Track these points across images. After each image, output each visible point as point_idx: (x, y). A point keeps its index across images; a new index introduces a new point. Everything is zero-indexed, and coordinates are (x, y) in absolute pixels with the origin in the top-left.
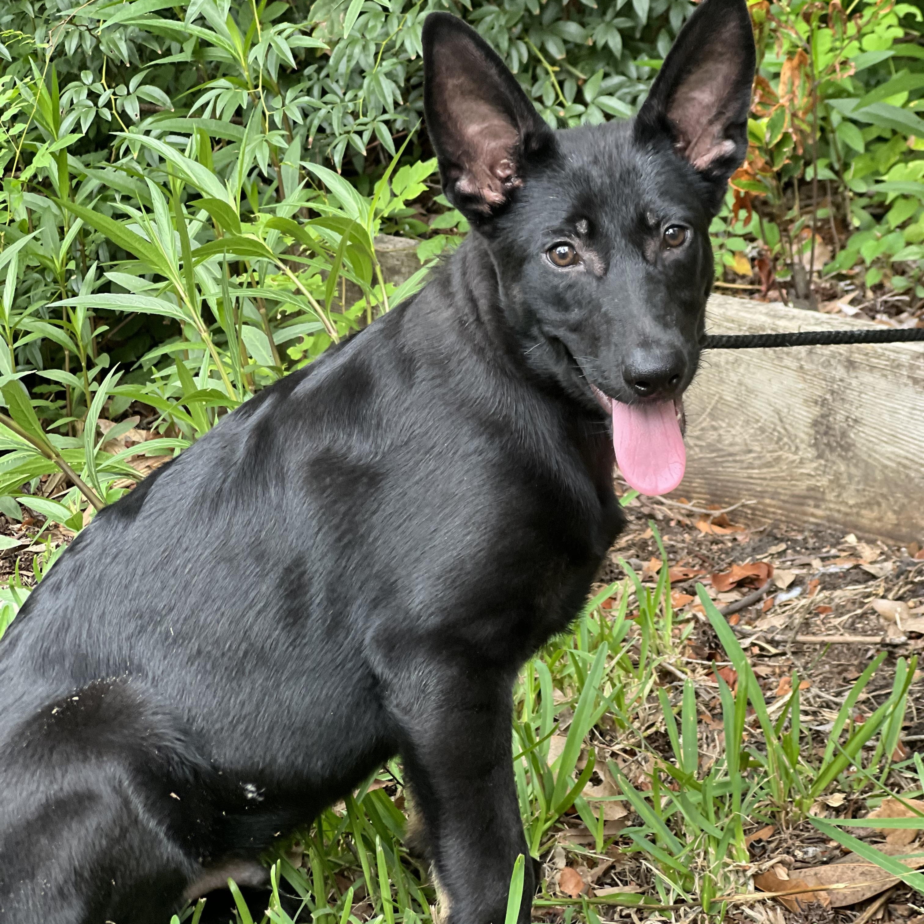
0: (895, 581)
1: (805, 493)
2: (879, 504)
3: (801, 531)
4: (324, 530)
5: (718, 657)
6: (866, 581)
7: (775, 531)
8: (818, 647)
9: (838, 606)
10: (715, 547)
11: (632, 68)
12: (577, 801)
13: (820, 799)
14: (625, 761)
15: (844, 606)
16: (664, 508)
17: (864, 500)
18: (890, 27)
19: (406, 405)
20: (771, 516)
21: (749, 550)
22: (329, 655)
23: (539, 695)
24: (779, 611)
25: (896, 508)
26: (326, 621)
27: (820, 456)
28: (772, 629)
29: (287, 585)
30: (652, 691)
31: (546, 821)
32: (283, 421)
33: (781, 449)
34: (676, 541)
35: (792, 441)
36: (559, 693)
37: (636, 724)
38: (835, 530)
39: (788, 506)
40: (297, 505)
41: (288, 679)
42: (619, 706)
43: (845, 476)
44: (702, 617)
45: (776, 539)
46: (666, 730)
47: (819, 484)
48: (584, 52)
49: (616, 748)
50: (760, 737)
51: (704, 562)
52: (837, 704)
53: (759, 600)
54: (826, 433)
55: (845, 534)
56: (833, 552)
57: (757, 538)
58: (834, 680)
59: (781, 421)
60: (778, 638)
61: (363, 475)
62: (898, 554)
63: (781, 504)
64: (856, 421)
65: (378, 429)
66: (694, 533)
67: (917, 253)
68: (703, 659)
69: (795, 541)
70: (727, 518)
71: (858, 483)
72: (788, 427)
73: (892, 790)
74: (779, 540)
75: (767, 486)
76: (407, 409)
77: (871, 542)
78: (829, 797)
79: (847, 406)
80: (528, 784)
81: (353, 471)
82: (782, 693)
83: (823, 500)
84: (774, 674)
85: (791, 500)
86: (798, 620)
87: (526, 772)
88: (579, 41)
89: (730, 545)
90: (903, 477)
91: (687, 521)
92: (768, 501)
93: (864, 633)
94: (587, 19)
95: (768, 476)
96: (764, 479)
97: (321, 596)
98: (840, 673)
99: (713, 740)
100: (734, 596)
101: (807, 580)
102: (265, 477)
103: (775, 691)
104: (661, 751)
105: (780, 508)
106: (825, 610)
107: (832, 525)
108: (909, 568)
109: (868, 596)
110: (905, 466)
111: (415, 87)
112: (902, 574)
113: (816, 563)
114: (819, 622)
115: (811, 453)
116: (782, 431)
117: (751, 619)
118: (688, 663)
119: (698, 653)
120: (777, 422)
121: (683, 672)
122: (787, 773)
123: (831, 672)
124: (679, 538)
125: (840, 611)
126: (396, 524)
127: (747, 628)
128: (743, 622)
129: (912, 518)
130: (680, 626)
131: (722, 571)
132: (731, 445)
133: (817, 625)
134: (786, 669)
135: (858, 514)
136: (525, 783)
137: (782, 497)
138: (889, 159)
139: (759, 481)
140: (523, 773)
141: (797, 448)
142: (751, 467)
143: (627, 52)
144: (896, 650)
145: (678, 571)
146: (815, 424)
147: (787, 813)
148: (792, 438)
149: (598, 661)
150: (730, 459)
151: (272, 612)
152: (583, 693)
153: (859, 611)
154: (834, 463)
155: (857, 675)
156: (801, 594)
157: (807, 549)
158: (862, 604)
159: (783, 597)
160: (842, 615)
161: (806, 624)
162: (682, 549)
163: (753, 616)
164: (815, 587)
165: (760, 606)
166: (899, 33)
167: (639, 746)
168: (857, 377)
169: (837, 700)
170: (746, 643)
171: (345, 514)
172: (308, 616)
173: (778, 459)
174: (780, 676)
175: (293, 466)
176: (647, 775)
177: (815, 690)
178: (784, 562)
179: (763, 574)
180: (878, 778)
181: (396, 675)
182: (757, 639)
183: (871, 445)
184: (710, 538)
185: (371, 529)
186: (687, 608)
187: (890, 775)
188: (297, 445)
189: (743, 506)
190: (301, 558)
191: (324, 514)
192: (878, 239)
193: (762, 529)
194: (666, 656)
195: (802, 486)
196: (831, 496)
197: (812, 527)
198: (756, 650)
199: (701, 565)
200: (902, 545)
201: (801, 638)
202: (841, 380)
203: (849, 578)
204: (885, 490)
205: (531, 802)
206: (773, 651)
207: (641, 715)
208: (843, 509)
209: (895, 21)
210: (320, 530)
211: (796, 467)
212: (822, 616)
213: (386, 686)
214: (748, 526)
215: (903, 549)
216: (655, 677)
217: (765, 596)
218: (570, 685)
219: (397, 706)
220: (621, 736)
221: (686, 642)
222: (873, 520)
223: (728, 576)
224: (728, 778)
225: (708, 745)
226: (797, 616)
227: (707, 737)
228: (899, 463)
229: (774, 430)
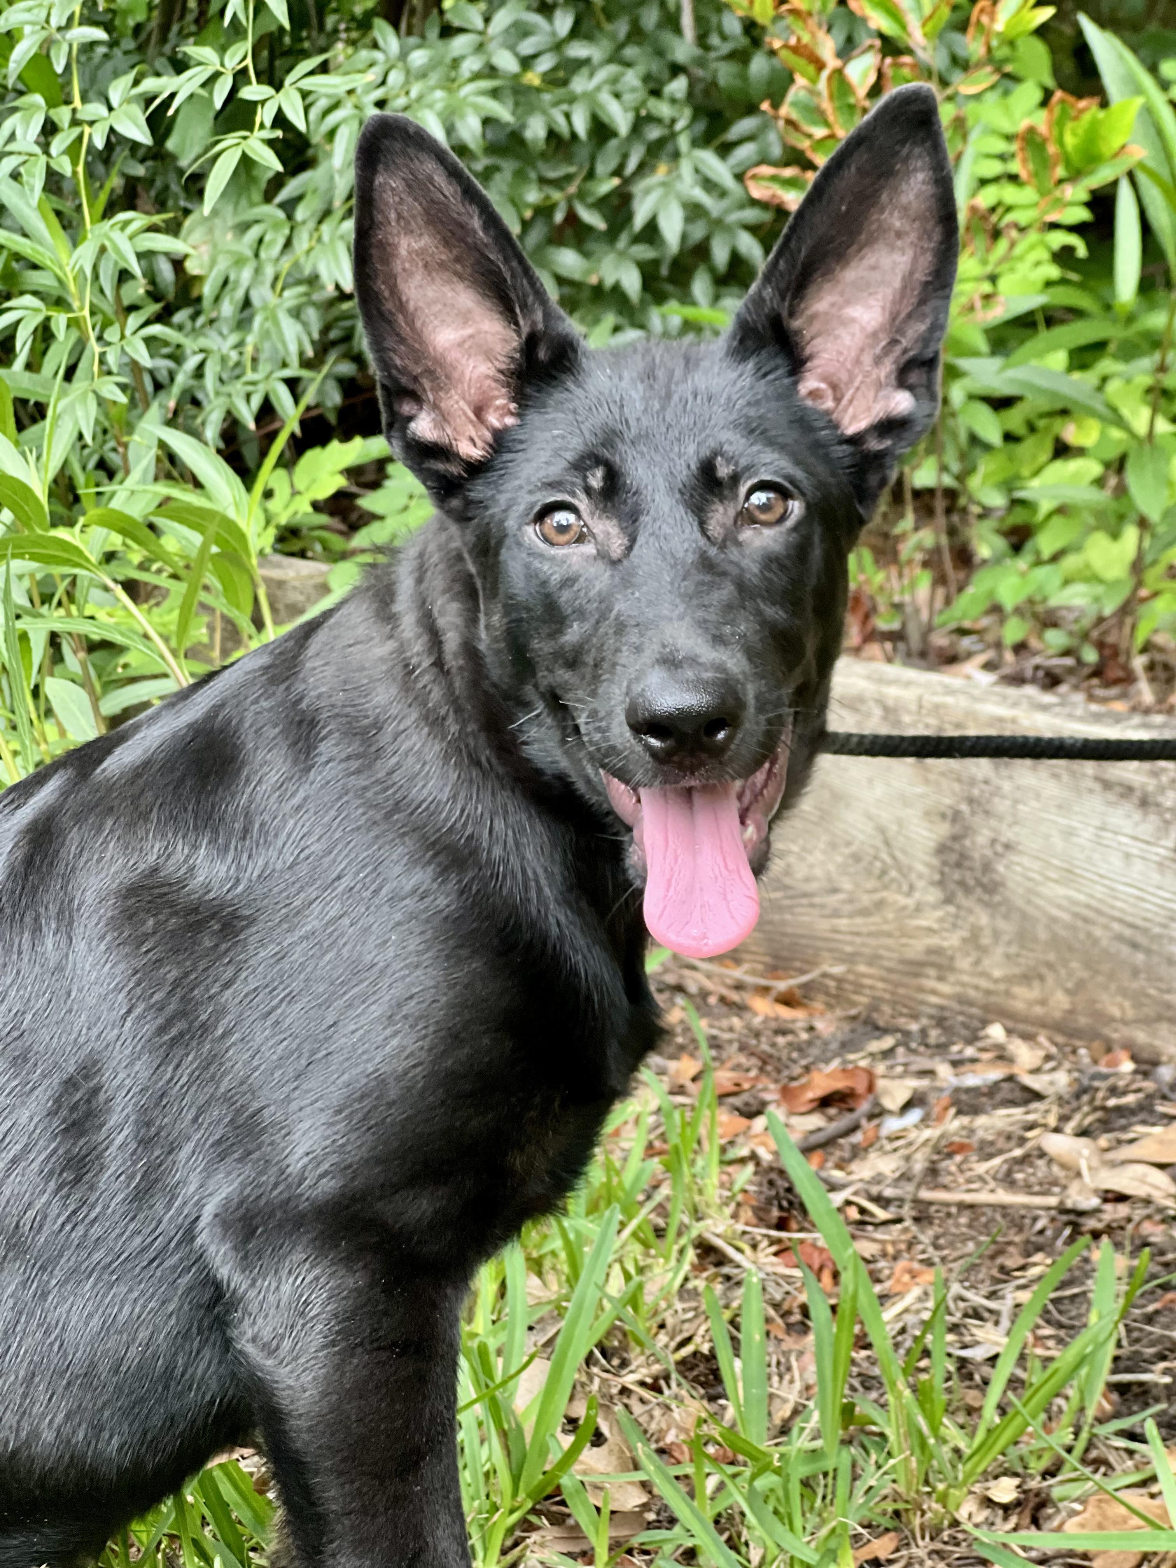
0: (1075, 1104)
1: (921, 957)
2: (1041, 978)
3: (915, 1017)
4: (138, 1011)
5: (794, 1225)
6: (1026, 1102)
7: (875, 1015)
8: (954, 1210)
9: (983, 1144)
10: (781, 1040)
11: (655, 317)
12: (565, 1481)
13: (977, 1488)
14: (642, 1401)
15: (992, 1143)
16: (700, 977)
17: (1017, 971)
18: (1038, 264)
19: (296, 801)
20: (868, 992)
21: (834, 1046)
22: (138, 1240)
23: (503, 1286)
24: (888, 1147)
25: (1070, 985)
26: (132, 1177)
27: (948, 900)
28: (878, 1179)
29: (64, 1112)
30: (686, 1279)
31: (512, 1511)
32: (79, 818)
33: (886, 887)
34: (721, 1029)
35: (905, 876)
36: (535, 1280)
37: (663, 1338)
38: (971, 1017)
39: (895, 977)
40: (93, 966)
41: (61, 1284)
42: (635, 1309)
43: (988, 932)
44: (765, 1156)
45: (877, 1028)
46: (712, 1350)
47: (945, 944)
48: (586, 294)
49: (629, 1379)
50: (865, 1364)
51: (765, 1062)
52: (991, 1311)
53: (854, 1128)
54: (958, 865)
55: (985, 1023)
56: (970, 1052)
57: (847, 1027)
58: (984, 1270)
59: (887, 843)
60: (888, 1192)
61: (213, 916)
62: (1072, 1058)
63: (883, 973)
64: (1007, 846)
65: (244, 838)
66: (747, 1016)
67: (1083, 595)
68: (769, 1227)
69: (907, 1034)
70: (798, 993)
71: (1009, 943)
72: (898, 854)
73: (1096, 1471)
74: (882, 1031)
75: (863, 945)
76: (299, 808)
77: (1028, 1037)
78: (992, 1483)
79: (993, 823)
80: (482, 1442)
81: (196, 910)
82: (898, 1289)
83: (952, 969)
84: (884, 1255)
85: (900, 967)
86: (919, 1166)
87: (480, 1424)
88: (577, 276)
89: (804, 1036)
90: (1082, 936)
91: (735, 996)
92: (862, 968)
93: (1028, 1189)
94: (590, 246)
95: (865, 930)
96: (858, 934)
97: (125, 1132)
98: (993, 1257)
99: (789, 1369)
100: (816, 1121)
101: (932, 1098)
102: (37, 919)
103: (887, 1284)
104: (702, 1385)
105: (883, 980)
106: (961, 1148)
107: (965, 1008)
108: (1096, 1084)
109: (1031, 1127)
110: (1086, 920)
111: (334, 344)
112: (1085, 1091)
113: (944, 1070)
114: (953, 1169)
115: (933, 895)
116: (888, 860)
117: (843, 1160)
118: (744, 1233)
119: (761, 1219)
120: (881, 846)
121: (739, 1250)
122: (923, 1445)
123: (980, 1257)
124: (725, 1023)
125: (986, 1151)
126: (263, 1008)
127: (838, 1175)
128: (830, 1164)
129: (1094, 1002)
130: (730, 1169)
131: (793, 1079)
132: (807, 880)
133: (950, 1173)
134: (903, 1246)
135: (1008, 994)
136: (477, 1441)
137: (887, 964)
138: (1034, 457)
139: (849, 938)
140: (474, 1425)
141: (912, 888)
142: (836, 914)
143: (648, 297)
144: (1082, 1220)
145: (724, 1077)
146: (942, 849)
147: (923, 1513)
148: (904, 871)
149: (604, 1236)
150: (805, 901)
151: (37, 1161)
152: (578, 1289)
153: (1018, 1152)
154: (970, 911)
155: (1021, 1261)
156: (923, 1120)
157: (927, 1046)
158: (1022, 1141)
159: (892, 1125)
160: (990, 1156)
161: (933, 1171)
162: (730, 1042)
163: (847, 1154)
164: (946, 1109)
165: (857, 1138)
166: (1054, 272)
167: (667, 1378)
168: (1011, 778)
169: (992, 1305)
170: (838, 1198)
171: (177, 984)
172: (102, 1168)
173: (880, 905)
174: (895, 1258)
175: (90, 897)
176: (681, 1429)
177: (956, 1288)
178: (892, 1067)
179: (860, 1086)
180: (1069, 1450)
181: (253, 1284)
182: (856, 1193)
183: (1030, 884)
184: (773, 1025)
185: (220, 1012)
186: (740, 1140)
187: (1090, 1446)
188: (99, 861)
189: (825, 975)
190: (95, 1063)
191: (138, 984)
192: (1023, 575)
193: (853, 1012)
194: (709, 1222)
195: (916, 948)
196: (964, 963)
197: (933, 1011)
198: (853, 1213)
199: (761, 1069)
200: (1078, 1043)
201: (926, 1194)
202: (986, 782)
203: (999, 1097)
204: (1051, 957)
205: (487, 1475)
206: (882, 1214)
207: (670, 1322)
208: (984, 983)
209: (1045, 255)
210: (129, 1012)
211: (910, 917)
212: (958, 1158)
213: (234, 1304)
214: (830, 1007)
215: (1083, 1051)
216: (691, 1255)
217: (864, 1122)
218: (554, 1268)
219: (254, 1340)
220: (636, 1358)
221: (740, 1197)
222: (1031, 1003)
223: (804, 1087)
224: (818, 1443)
225: (781, 1377)
226: (919, 1156)
227: (779, 1363)
228: (1076, 915)
229: (876, 858)
